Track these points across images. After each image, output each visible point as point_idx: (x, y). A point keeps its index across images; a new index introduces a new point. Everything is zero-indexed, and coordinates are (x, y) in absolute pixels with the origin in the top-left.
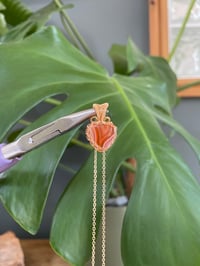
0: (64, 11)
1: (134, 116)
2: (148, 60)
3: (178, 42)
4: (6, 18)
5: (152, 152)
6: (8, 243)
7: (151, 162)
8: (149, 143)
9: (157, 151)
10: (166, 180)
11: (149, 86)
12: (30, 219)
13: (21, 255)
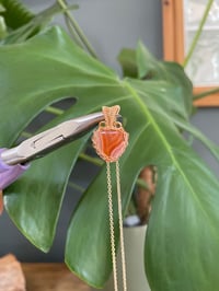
0: (69, 12)
1: (151, 120)
2: (161, 65)
3: (194, 46)
4: (7, 22)
5: (173, 157)
6: (9, 267)
7: (173, 168)
8: (169, 148)
9: (179, 157)
10: (191, 189)
11: (163, 90)
12: (42, 235)
13: (23, 280)
